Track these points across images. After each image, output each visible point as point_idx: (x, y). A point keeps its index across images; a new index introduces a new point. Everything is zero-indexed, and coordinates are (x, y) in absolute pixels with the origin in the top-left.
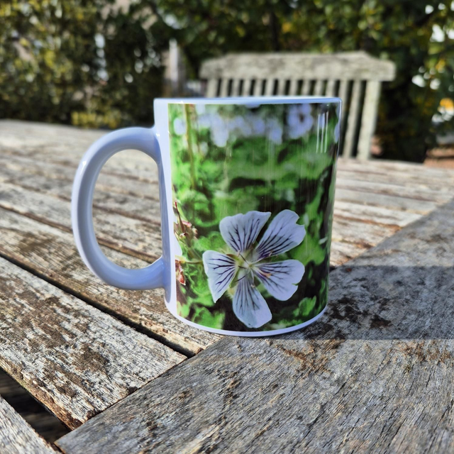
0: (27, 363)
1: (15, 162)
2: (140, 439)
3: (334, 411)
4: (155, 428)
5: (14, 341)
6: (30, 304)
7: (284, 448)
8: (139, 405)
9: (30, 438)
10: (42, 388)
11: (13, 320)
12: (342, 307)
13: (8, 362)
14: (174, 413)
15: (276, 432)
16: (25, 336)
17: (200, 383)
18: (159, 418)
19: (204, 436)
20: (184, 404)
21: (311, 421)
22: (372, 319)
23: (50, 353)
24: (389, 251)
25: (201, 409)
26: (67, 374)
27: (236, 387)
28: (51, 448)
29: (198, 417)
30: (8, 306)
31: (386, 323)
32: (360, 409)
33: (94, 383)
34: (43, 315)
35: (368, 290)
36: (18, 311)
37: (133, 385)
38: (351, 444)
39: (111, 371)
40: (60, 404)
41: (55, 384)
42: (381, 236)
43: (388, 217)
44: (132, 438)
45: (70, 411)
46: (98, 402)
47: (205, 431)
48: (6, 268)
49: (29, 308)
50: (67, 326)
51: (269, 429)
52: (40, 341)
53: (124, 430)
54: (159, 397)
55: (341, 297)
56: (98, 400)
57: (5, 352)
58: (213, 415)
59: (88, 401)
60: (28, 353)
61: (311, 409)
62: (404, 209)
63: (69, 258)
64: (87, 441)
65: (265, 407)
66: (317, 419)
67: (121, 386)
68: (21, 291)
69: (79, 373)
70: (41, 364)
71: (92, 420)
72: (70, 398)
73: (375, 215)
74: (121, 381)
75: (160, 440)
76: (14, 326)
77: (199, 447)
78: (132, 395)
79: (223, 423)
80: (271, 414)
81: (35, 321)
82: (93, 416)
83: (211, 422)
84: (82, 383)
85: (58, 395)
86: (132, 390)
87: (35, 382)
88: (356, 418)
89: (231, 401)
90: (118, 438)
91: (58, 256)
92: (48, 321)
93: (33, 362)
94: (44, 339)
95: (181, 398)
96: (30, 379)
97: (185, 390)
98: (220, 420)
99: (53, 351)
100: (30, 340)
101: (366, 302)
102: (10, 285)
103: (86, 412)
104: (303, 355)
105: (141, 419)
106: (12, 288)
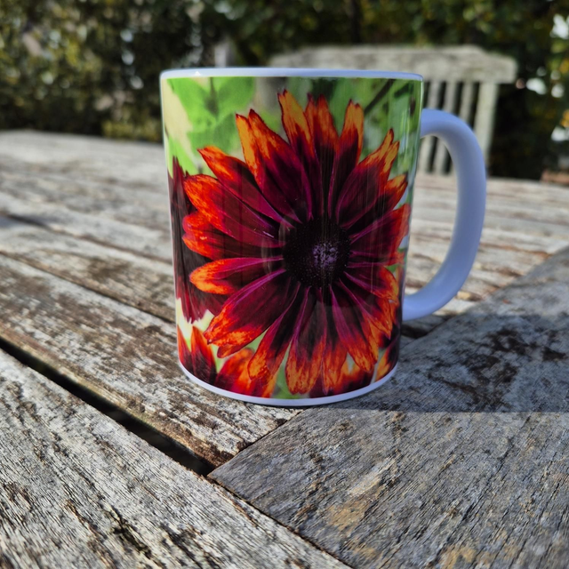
0: (146, 394)
1: (47, 179)
2: (306, 471)
3: (525, 445)
4: (320, 460)
5: (122, 371)
6: (128, 333)
7: (478, 481)
8: (295, 436)
9: (177, 471)
10: (174, 420)
11: (113, 349)
12: (504, 339)
13: (121, 395)
14: (337, 445)
15: (463, 466)
16: (133, 366)
17: (359, 416)
18: (321, 450)
19: (380, 469)
20: (347, 437)
21: (502, 455)
22: (542, 352)
23: (171, 384)
24: (543, 279)
25: (369, 442)
26: (199, 405)
27: (402, 420)
28: (205, 481)
29: (367, 450)
30: (102, 334)
31: (561, 356)
32: (554, 442)
33: (234, 415)
34: (147, 345)
35: (529, 321)
36: (115, 341)
37: (279, 416)
38: (554, 477)
40: (202, 437)
41: (188, 415)
42: (529, 264)
43: (531, 243)
44: (297, 470)
45: (215, 443)
46: (245, 434)
47: (379, 464)
48: (84, 295)
49: (127, 338)
51: (455, 462)
52: (154, 372)
53: (285, 462)
54: (314, 428)
55: (499, 329)
56: (244, 431)
57: (116, 383)
58: (385, 448)
59: (232, 432)
60: (144, 384)
61: (497, 443)
62: (548, 234)
63: (156, 285)
64: (246, 474)
65: (442, 440)
66: (507, 453)
67: (266, 417)
68: (110, 319)
69: (212, 404)
70: (164, 395)
71: (245, 452)
72: (211, 429)
73: (515, 240)
74: (264, 413)
75: (330, 472)
76: (115, 356)
77: (378, 480)
78: (283, 426)
79: (398, 456)
80: (453, 448)
81: (141, 350)
82: (246, 448)
83: (385, 454)
84: (219, 414)
85: (196, 426)
86: (281, 422)
87: (162, 414)
88: (552, 452)
89: (401, 434)
90: (281, 470)
91: (141, 282)
92: (155, 350)
93: (154, 393)
94: (158, 369)
95: (341, 430)
96: (154, 411)
97: (343, 422)
98: (394, 453)
99: (173, 381)
100: (141, 370)
101: (530, 334)
102: (95, 313)
103: (235, 444)
104: (473, 388)
105: (302, 451)
106: (98, 316)
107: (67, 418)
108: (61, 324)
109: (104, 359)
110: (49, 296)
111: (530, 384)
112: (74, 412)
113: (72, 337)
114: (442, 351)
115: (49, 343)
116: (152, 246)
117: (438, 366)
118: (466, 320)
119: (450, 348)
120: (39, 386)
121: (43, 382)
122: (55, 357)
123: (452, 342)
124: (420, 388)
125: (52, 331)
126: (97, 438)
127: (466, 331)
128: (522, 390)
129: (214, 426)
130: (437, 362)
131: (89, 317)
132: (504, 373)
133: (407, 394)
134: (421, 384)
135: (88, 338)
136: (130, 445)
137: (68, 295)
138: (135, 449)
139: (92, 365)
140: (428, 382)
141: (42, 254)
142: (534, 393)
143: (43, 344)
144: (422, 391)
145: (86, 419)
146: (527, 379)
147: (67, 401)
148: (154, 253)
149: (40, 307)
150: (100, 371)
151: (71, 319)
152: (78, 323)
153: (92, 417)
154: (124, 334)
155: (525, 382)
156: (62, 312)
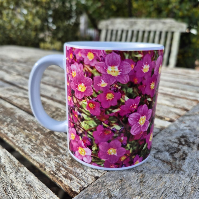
0: (47, 163)
1: (19, 66)
3: (190, 190)
4: (112, 196)
5: (39, 152)
6: (42, 134)
8: (102, 185)
10: (56, 175)
11: (36, 142)
12: (182, 140)
13: (37, 162)
14: (118, 189)
16: (42, 150)
17: (127, 175)
18: (112, 192)
20: (122, 185)
21: (181, 195)
22: (197, 146)
23: (56, 158)
25: (131, 188)
26: (66, 169)
27: (143, 178)
29: (130, 191)
30: (32, 135)
33: (79, 174)
34: (49, 140)
35: (192, 131)
36: (37, 137)
37: (96, 175)
39: (85, 168)
40: (66, 184)
41: (61, 174)
42: (192, 105)
43: (192, 96)
45: (71, 187)
48: (27, 116)
49: (41, 136)
50: (61, 145)
51: (163, 198)
52: (50, 153)
53: (98, 197)
54: (110, 181)
55: (181, 135)
56: (83, 182)
57: (36, 157)
58: (136, 191)
59: (78, 182)
60: (46, 158)
61: (180, 189)
62: (198, 92)
63: (54, 112)
65: (159, 187)
66: (183, 194)
67: (91, 175)
68: (36, 128)
69: (71, 168)
70: (53, 164)
71: (82, 192)
72: (70, 180)
73: (186, 95)
74: (90, 173)
76: (36, 145)
78: (98, 180)
79: (141, 195)
80: (162, 191)
81: (46, 142)
82: (83, 190)
83: (136, 194)
84: (74, 173)
85: (64, 179)
86: (97, 178)
87: (52, 173)
89: (143, 184)
91: (49, 111)
92: (52, 143)
93: (49, 163)
94: (52, 151)
95: (120, 182)
96: (49, 171)
97: (121, 178)
98: (140, 193)
99: (57, 157)
100: (46, 152)
101: (192, 137)
102: (31, 125)
103: (79, 188)
104: (170, 163)
105: (104, 192)
106: (32, 126)
107: (16, 173)
108: (18, 130)
109: (32, 146)
110: (15, 117)
111: (192, 161)
112: (19, 170)
113: (21, 136)
114: (159, 145)
115: (13, 138)
116: (54, 95)
117: (158, 152)
118: (168, 131)
119: (162, 144)
120: (8, 157)
121: (9, 156)
122: (15, 144)
123: (163, 141)
124: (151, 162)
125: (14, 133)
126: (27, 183)
127: (168, 136)
128: (189, 163)
129: (71, 179)
130: (157, 150)
131: (28, 127)
132: (182, 155)
133: (146, 165)
134: (151, 161)
135: (27, 136)
136: (39, 187)
137: (21, 116)
138: (41, 188)
139: (28, 149)
140: (154, 159)
141: (14, 98)
142: (194, 165)
143: (10, 138)
144: (151, 164)
145: (23, 174)
146: (191, 158)
147: (17, 165)
148: (54, 98)
149: (11, 122)
150: (30, 152)
151: (22, 127)
152: (24, 129)
153: (26, 173)
154: (40, 135)
155: (191, 160)
156: (18, 124)
